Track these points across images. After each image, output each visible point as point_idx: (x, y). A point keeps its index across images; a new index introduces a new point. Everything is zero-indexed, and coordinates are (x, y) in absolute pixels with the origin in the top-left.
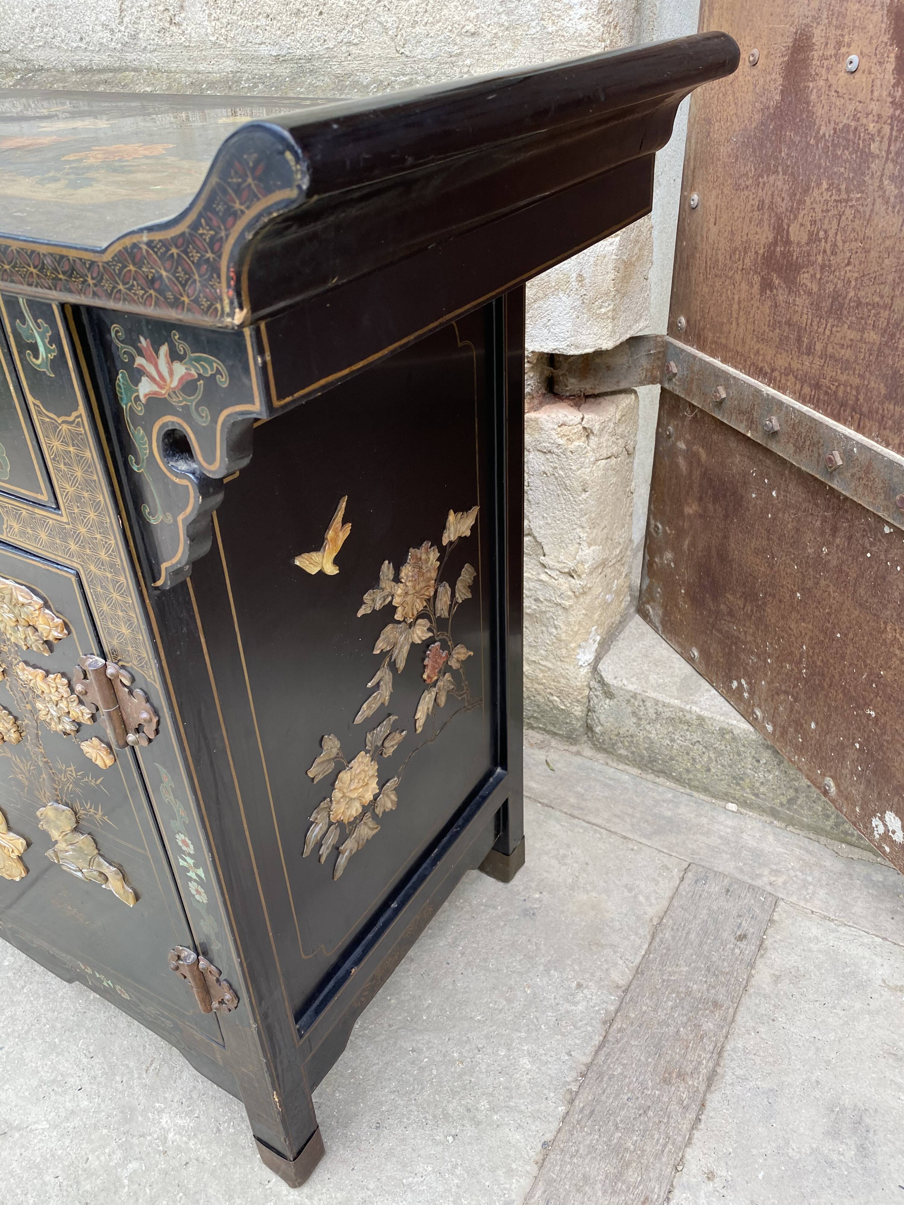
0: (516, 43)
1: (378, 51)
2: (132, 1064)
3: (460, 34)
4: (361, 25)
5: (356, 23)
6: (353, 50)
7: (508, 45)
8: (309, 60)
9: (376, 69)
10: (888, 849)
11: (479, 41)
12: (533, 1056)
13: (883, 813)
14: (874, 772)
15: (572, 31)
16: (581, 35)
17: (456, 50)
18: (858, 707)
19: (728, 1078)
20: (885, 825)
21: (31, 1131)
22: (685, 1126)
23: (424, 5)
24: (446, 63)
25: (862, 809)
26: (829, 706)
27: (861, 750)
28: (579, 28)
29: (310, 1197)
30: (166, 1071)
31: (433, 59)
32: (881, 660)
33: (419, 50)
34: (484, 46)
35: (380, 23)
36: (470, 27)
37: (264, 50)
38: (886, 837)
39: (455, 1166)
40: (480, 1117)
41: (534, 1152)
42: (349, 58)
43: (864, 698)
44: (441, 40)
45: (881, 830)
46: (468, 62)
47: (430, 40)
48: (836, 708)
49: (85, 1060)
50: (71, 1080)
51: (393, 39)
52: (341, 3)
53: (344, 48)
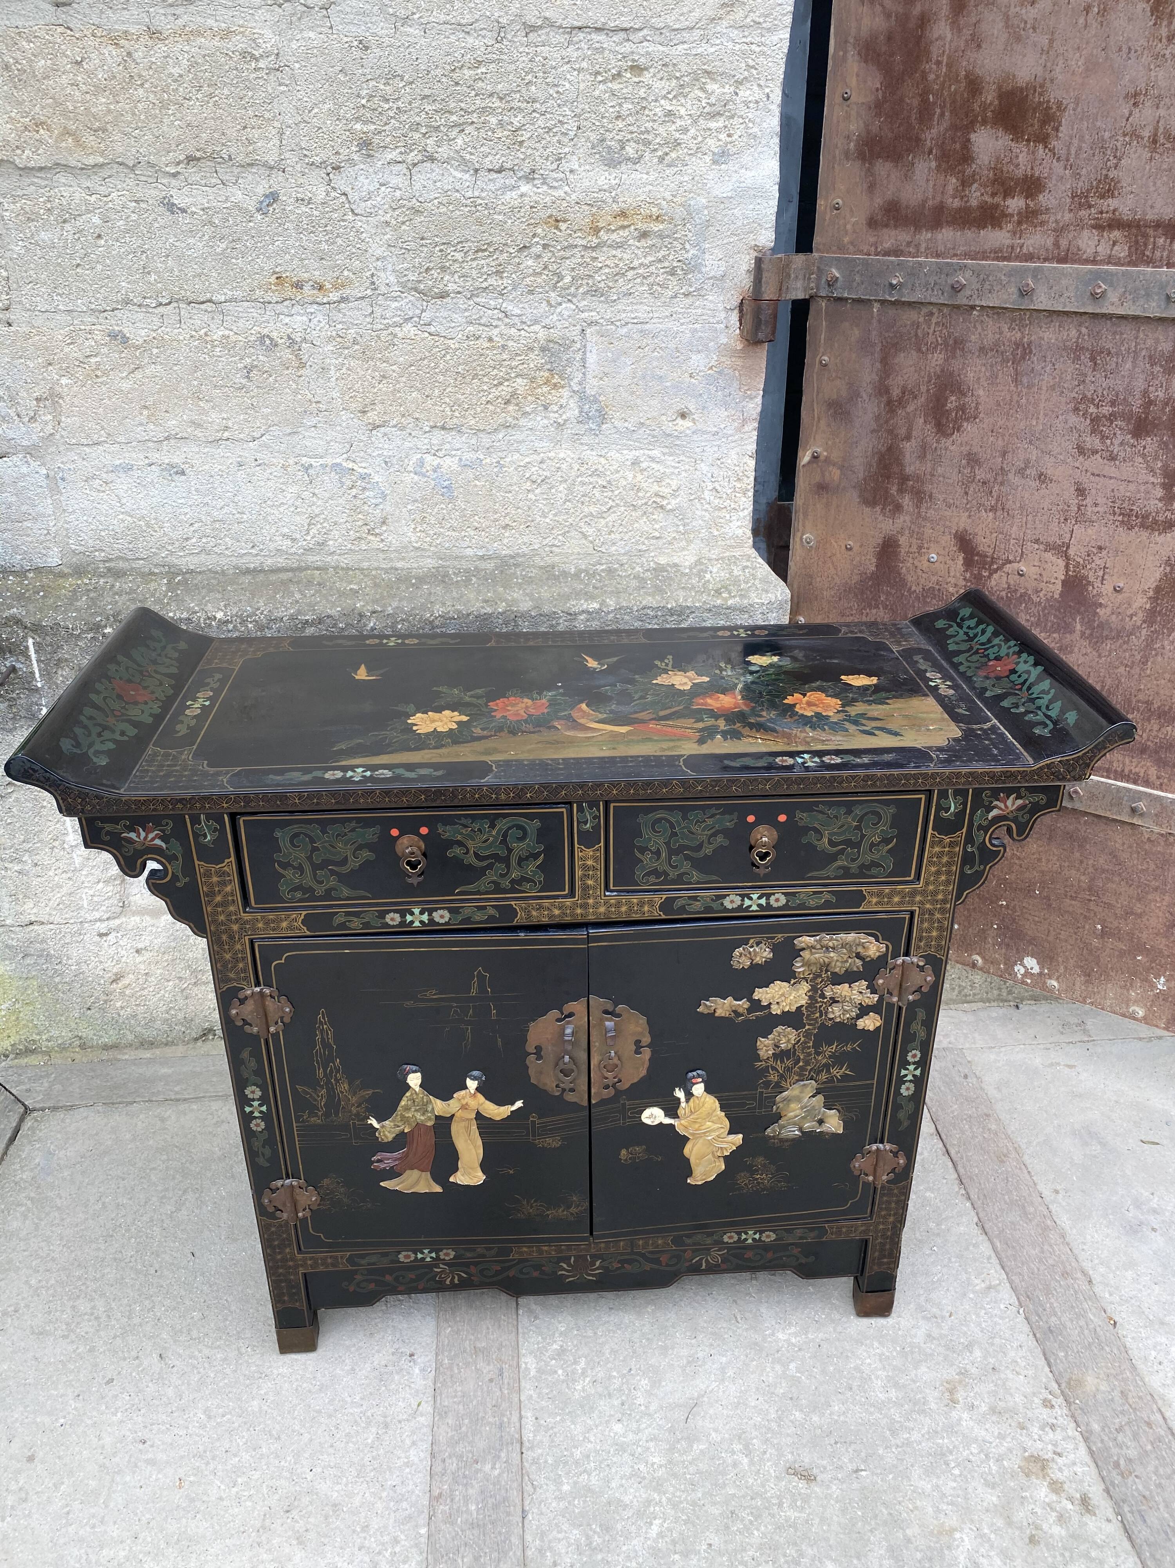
0: (689, 542)
1: (577, 550)
2: (724, 1325)
3: (647, 538)
4: (563, 535)
5: (559, 533)
6: (555, 550)
7: (684, 543)
8: (512, 557)
9: (575, 561)
10: (1029, 981)
11: (661, 542)
12: (931, 1190)
13: (1022, 960)
14: (1011, 938)
15: (732, 535)
17: (644, 548)
18: (992, 902)
19: (1023, 1146)
20: (1025, 967)
21: (711, 1392)
22: (1028, 1177)
25: (1005, 964)
26: (968, 910)
27: (999, 928)
29: (899, 1316)
30: (748, 1315)
31: (624, 554)
32: (1005, 870)
33: (613, 549)
34: (664, 544)
35: (580, 532)
36: (657, 534)
37: (469, 552)
38: (1027, 974)
39: (950, 1259)
40: (936, 1231)
41: (977, 1231)
42: (552, 555)
43: (996, 896)
44: (633, 542)
45: (1022, 971)
46: (652, 554)
47: (624, 543)
48: (974, 909)
49: (693, 1341)
50: (700, 1355)
51: (591, 542)
52: (548, 520)
53: (547, 549)
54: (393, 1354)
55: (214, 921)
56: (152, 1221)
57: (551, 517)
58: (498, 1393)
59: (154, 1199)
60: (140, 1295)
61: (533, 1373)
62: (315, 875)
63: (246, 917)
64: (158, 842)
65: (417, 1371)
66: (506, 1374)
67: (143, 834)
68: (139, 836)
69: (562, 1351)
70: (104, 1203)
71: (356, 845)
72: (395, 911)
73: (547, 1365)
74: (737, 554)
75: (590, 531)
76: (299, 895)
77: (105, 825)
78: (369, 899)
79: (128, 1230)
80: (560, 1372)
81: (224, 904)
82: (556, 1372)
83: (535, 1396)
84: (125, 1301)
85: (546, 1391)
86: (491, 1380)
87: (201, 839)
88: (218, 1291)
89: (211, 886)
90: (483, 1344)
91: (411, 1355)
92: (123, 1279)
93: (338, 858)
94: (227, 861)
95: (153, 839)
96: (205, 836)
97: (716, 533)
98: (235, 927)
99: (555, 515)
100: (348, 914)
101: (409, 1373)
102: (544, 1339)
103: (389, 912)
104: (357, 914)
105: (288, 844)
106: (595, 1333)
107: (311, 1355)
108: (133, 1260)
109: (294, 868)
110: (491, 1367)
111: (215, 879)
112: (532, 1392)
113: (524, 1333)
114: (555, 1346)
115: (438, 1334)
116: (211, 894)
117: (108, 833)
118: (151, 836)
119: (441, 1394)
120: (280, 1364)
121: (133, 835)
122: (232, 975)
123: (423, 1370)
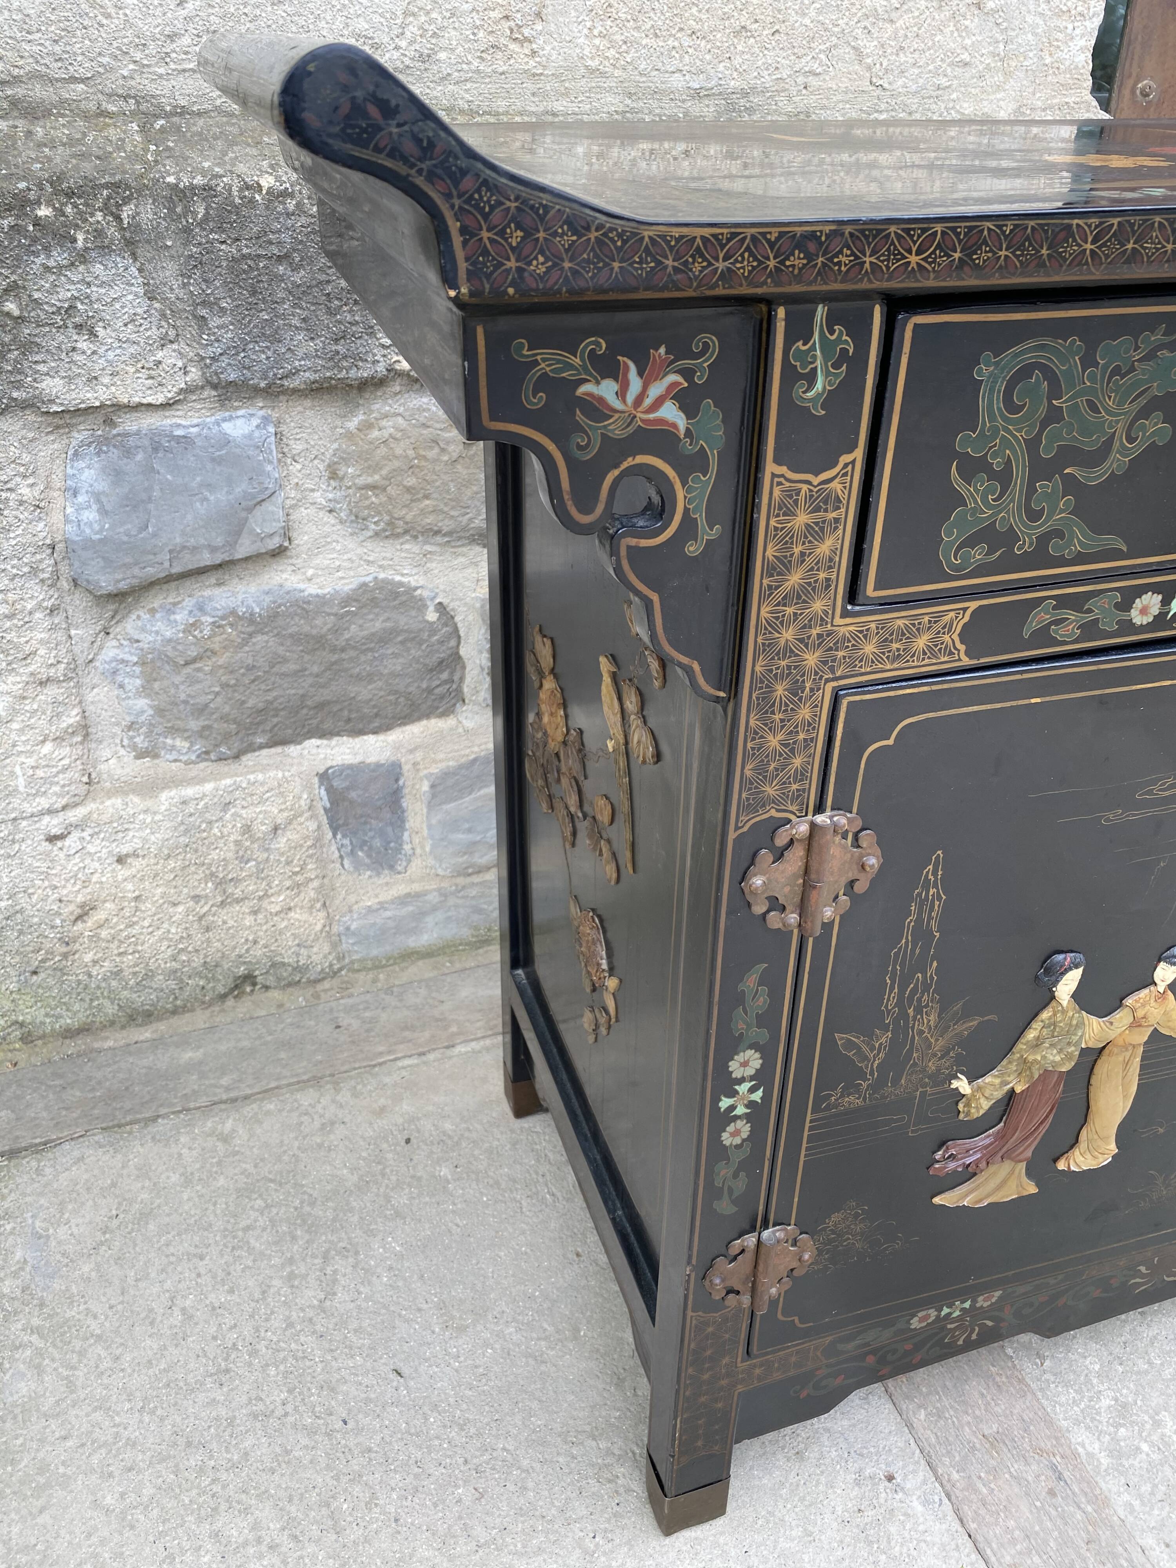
0: (1008, 74)
1: (845, 83)
3: (951, 64)
4: (828, 52)
5: (823, 47)
6: (813, 81)
7: (999, 78)
8: (745, 94)
9: (841, 106)
11: (969, 73)
15: (1067, 63)
16: (1076, 67)
17: (944, 82)
23: (915, 29)
24: (930, 97)
28: (1076, 60)
31: (914, 93)
33: (900, 82)
34: (973, 78)
35: (854, 48)
36: (965, 57)
37: (677, 82)
42: (804, 92)
44: (930, 71)
46: (955, 95)
47: (917, 71)
51: (869, 68)
52: (807, 21)
53: (801, 80)
54: (857, 1483)
55: (770, 645)
56: (291, 1325)
57: (813, 14)
58: (1079, 1515)
59: (276, 1282)
60: (337, 1478)
61: (1105, 1461)
62: (1031, 490)
63: (845, 626)
64: (671, 412)
65: (918, 1507)
66: (1066, 1474)
67: (635, 384)
68: (622, 394)
69: (1123, 1409)
70: (183, 1310)
71: (1142, 401)
72: (1155, 588)
73: (1115, 1439)
74: (1070, 100)
75: (869, 46)
76: (978, 554)
77: (541, 354)
78: (1117, 555)
79: (253, 1353)
80: (1145, 1447)
81: (801, 596)
82: (1138, 1448)
83: (1136, 1503)
84: (314, 1497)
85: (1146, 1488)
86: (1052, 1493)
87: (799, 389)
88: (479, 1435)
89: (786, 541)
90: (995, 1427)
91: (890, 1478)
92: (287, 1452)
93: (1090, 443)
94: (845, 459)
95: (658, 403)
96: (811, 378)
97: (1048, 60)
98: (811, 659)
99: (819, 12)
100: (1063, 602)
101: (906, 1514)
102: (1079, 1391)
103: (1140, 591)
104: (1076, 603)
105: (998, 404)
106: (1150, 1363)
107: (719, 1522)
108: (289, 1408)
109: (993, 475)
110: (1034, 1467)
111: (802, 519)
112: (1126, 1497)
113: (1041, 1390)
114: (1106, 1402)
115: (910, 1426)
116: (782, 566)
117: (545, 382)
118: (656, 390)
119: (989, 1544)
120: (672, 1555)
121: (607, 389)
122: (770, 790)
123: (926, 1502)
